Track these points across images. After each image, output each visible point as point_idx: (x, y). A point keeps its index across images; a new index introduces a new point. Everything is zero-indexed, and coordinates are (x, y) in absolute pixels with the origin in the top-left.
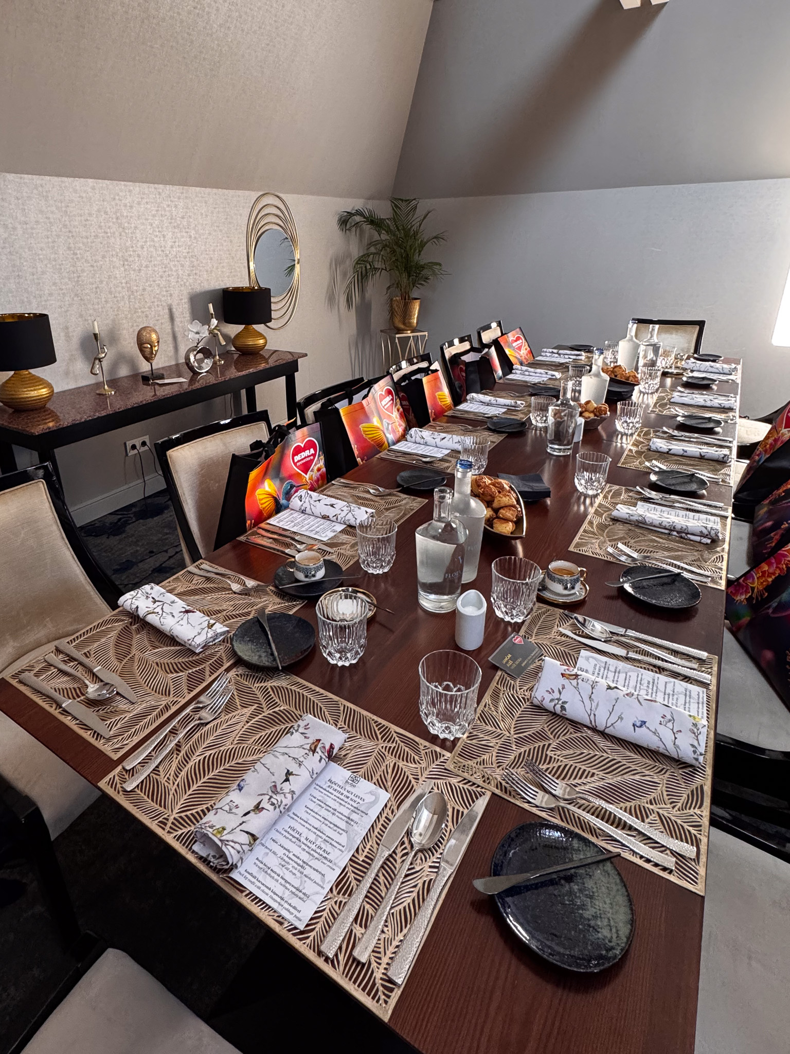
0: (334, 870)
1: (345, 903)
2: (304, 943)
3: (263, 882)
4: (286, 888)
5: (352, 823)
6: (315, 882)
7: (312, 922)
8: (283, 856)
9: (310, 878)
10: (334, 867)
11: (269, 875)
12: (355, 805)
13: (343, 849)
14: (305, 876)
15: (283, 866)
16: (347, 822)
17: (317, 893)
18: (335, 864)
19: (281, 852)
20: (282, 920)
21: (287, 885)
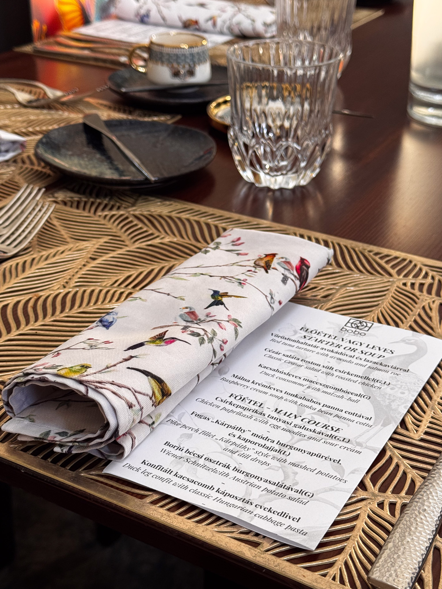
0: (360, 453)
1: (404, 506)
2: (324, 575)
3: (191, 478)
4: (251, 485)
5: (377, 384)
6: (320, 472)
7: (332, 538)
8: (228, 437)
9: (305, 468)
10: (358, 448)
11: (204, 466)
12: (375, 359)
13: (371, 423)
14: (294, 464)
15: (232, 452)
16: (364, 384)
17: (331, 490)
18: (359, 444)
19: (224, 432)
20: (255, 539)
21: (252, 480)
